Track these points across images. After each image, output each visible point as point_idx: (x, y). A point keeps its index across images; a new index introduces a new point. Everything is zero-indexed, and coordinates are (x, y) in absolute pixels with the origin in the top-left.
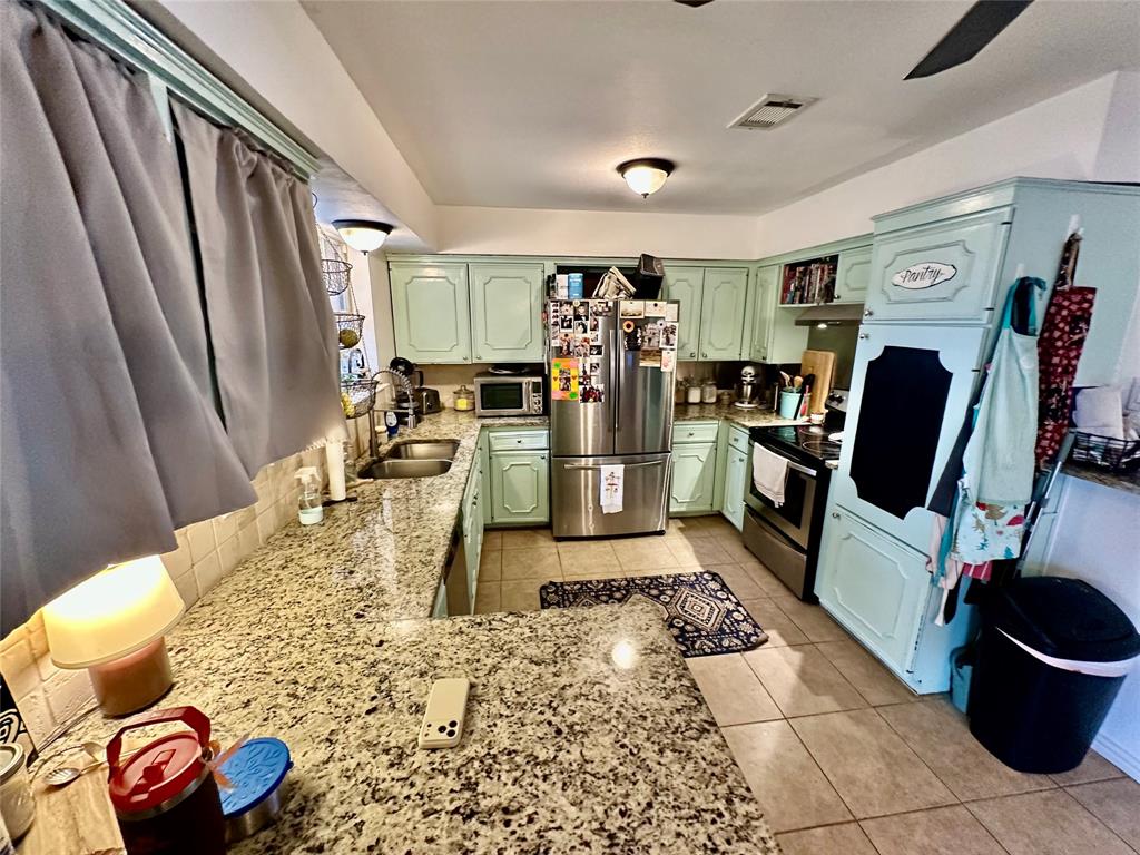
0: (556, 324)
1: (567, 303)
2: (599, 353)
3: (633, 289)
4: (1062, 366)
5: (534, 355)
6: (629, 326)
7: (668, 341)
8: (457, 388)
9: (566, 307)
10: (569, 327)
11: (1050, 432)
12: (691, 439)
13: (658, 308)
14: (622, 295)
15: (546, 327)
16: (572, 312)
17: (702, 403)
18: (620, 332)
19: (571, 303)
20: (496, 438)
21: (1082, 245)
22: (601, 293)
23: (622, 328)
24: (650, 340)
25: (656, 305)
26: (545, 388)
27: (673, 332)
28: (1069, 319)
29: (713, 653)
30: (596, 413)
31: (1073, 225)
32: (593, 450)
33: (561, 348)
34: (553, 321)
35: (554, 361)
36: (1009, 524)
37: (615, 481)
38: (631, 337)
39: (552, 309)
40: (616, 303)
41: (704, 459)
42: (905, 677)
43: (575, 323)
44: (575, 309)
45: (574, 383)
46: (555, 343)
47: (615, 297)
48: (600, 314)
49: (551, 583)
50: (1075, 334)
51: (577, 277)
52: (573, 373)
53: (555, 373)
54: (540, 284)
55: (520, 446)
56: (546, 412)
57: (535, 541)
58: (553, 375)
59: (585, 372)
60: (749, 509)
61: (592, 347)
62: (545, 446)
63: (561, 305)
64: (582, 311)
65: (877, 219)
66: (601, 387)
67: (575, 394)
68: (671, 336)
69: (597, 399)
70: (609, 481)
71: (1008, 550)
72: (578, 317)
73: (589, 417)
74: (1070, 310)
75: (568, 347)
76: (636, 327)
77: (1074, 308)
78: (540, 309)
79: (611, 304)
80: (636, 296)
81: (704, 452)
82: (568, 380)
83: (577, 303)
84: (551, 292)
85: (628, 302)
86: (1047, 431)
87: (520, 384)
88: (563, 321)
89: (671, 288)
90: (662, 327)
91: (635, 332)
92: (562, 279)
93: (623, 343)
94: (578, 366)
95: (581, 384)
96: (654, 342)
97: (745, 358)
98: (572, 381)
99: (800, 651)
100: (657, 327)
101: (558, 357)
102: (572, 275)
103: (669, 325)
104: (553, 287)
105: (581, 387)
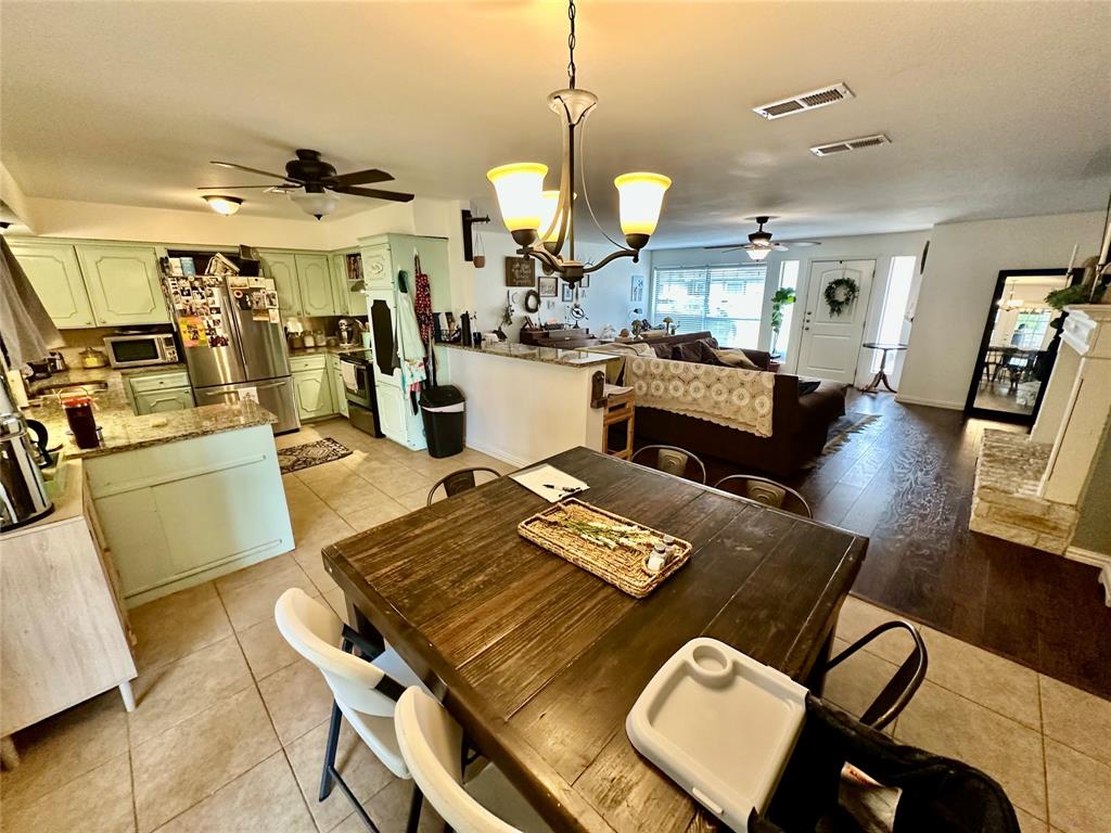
0: (176, 293)
1: (183, 278)
2: (219, 312)
3: (237, 269)
4: (422, 304)
5: (162, 317)
6: (238, 294)
7: (271, 304)
8: (83, 350)
9: (182, 282)
10: (189, 295)
12: (307, 368)
13: (258, 282)
14: (229, 273)
15: (167, 296)
16: (188, 284)
17: (316, 347)
18: (232, 298)
19: (187, 279)
20: (138, 382)
21: (420, 258)
22: (212, 271)
23: (233, 295)
24: (257, 302)
25: (257, 280)
26: (176, 341)
27: (274, 298)
28: (421, 286)
29: (321, 464)
30: (229, 353)
31: (415, 252)
32: (232, 379)
33: (185, 310)
34: (173, 291)
35: (180, 320)
36: (419, 367)
38: (242, 302)
39: (171, 283)
40: (224, 278)
41: (319, 380)
42: (407, 445)
43: (193, 292)
44: (191, 283)
45: (201, 334)
46: (179, 307)
47: (223, 274)
48: (213, 286)
50: (425, 292)
51: (188, 261)
52: (199, 327)
53: (183, 328)
54: (154, 264)
55: (162, 386)
56: (182, 359)
58: (182, 330)
59: (209, 326)
60: (351, 403)
61: (211, 309)
62: (187, 384)
63: (178, 280)
64: (197, 284)
65: (360, 239)
66: (225, 336)
67: (203, 342)
68: (273, 300)
69: (225, 343)
71: (421, 377)
72: (194, 288)
73: (223, 358)
75: (191, 309)
76: (244, 295)
77: (421, 282)
78: (159, 284)
79: (220, 279)
80: (241, 274)
81: (319, 375)
82: (196, 332)
83: (191, 278)
84: (167, 270)
85: (234, 278)
87: (152, 341)
88: (182, 291)
89: (272, 269)
90: (265, 294)
91: (244, 297)
92: (174, 261)
93: (236, 305)
94: (202, 323)
95: (207, 334)
96: (261, 304)
97: (338, 313)
98: (200, 333)
100: (261, 293)
101: (183, 316)
102: (183, 259)
103: (270, 293)
104: (168, 267)
105: (209, 337)
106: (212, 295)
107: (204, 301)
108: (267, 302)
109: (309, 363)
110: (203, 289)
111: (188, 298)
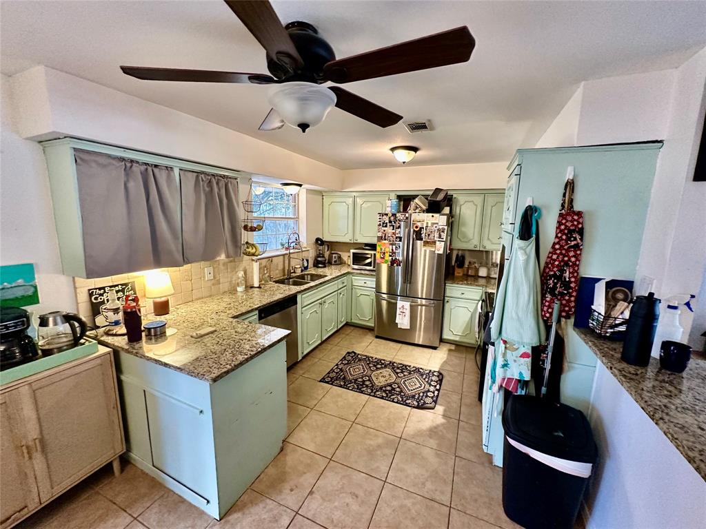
0: (380, 225)
1: (385, 215)
2: (401, 240)
4: (559, 261)
6: (417, 227)
7: (440, 237)
9: (385, 217)
10: (386, 226)
11: (548, 302)
12: (463, 296)
13: (434, 218)
16: (387, 219)
17: (488, 277)
18: (412, 230)
19: (388, 215)
20: (355, 279)
21: (579, 184)
23: (413, 228)
24: (429, 235)
25: (433, 216)
27: (443, 232)
28: (566, 231)
29: (397, 403)
31: (569, 175)
33: (382, 237)
34: (378, 223)
35: (378, 244)
36: (521, 357)
37: (404, 311)
38: (418, 233)
39: (378, 217)
41: (472, 310)
43: (388, 224)
44: (389, 218)
45: (387, 255)
46: (379, 234)
48: (402, 221)
49: (353, 352)
50: (571, 241)
52: (387, 250)
53: (378, 249)
55: (366, 285)
57: (365, 335)
59: (392, 250)
61: (397, 238)
63: (383, 216)
64: (393, 219)
66: (401, 258)
67: (387, 261)
68: (442, 234)
69: (399, 265)
70: (401, 310)
71: (521, 374)
72: (390, 222)
74: (566, 226)
75: (385, 236)
76: (421, 228)
77: (569, 224)
79: (408, 215)
82: (384, 253)
83: (391, 214)
85: (419, 214)
86: (546, 301)
87: (370, 254)
88: (383, 223)
89: (462, 206)
90: (436, 229)
91: (420, 230)
93: (414, 236)
94: (389, 247)
95: (390, 256)
96: (431, 236)
99: (446, 420)
100: (433, 228)
101: (380, 241)
103: (441, 227)
105: (391, 258)
106: (399, 227)
107: (394, 231)
108: (437, 235)
109: (466, 293)
110: (395, 223)
111: (385, 228)
